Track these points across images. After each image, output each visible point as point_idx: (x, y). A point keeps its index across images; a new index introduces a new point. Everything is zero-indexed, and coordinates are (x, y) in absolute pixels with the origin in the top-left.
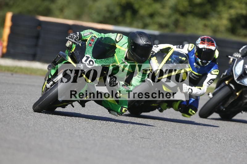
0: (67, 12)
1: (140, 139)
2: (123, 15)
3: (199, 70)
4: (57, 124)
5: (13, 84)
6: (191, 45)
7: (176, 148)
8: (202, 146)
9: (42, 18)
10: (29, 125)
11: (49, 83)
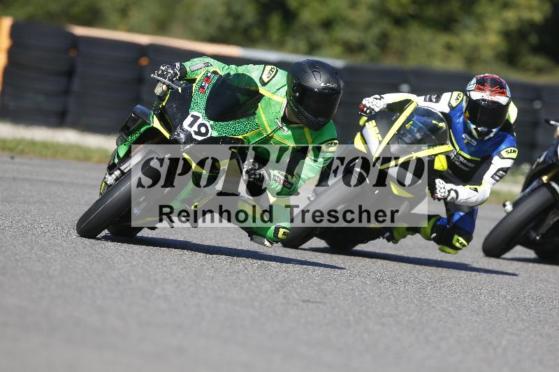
0: (136, 16)
1: (301, 303)
2: (263, 23)
3: (473, 149)
4: (114, 270)
5: (14, 179)
6: (455, 94)
7: (383, 325)
8: (440, 320)
9: (80, 31)
10: (51, 272)
11: (113, 173)
